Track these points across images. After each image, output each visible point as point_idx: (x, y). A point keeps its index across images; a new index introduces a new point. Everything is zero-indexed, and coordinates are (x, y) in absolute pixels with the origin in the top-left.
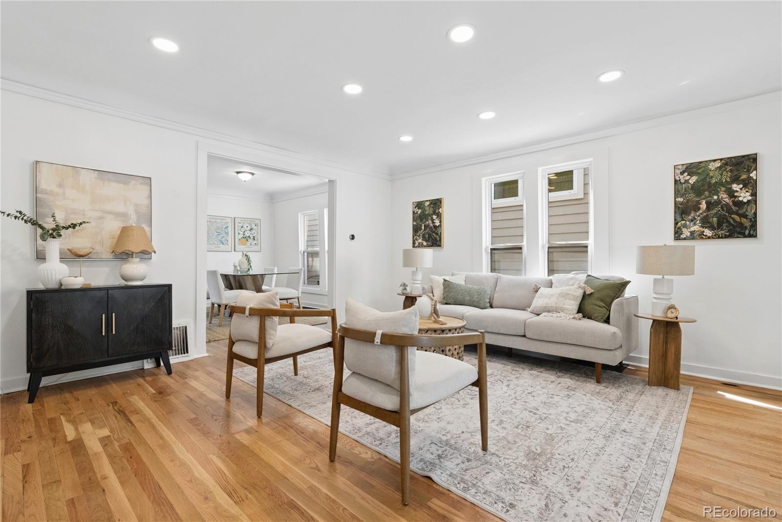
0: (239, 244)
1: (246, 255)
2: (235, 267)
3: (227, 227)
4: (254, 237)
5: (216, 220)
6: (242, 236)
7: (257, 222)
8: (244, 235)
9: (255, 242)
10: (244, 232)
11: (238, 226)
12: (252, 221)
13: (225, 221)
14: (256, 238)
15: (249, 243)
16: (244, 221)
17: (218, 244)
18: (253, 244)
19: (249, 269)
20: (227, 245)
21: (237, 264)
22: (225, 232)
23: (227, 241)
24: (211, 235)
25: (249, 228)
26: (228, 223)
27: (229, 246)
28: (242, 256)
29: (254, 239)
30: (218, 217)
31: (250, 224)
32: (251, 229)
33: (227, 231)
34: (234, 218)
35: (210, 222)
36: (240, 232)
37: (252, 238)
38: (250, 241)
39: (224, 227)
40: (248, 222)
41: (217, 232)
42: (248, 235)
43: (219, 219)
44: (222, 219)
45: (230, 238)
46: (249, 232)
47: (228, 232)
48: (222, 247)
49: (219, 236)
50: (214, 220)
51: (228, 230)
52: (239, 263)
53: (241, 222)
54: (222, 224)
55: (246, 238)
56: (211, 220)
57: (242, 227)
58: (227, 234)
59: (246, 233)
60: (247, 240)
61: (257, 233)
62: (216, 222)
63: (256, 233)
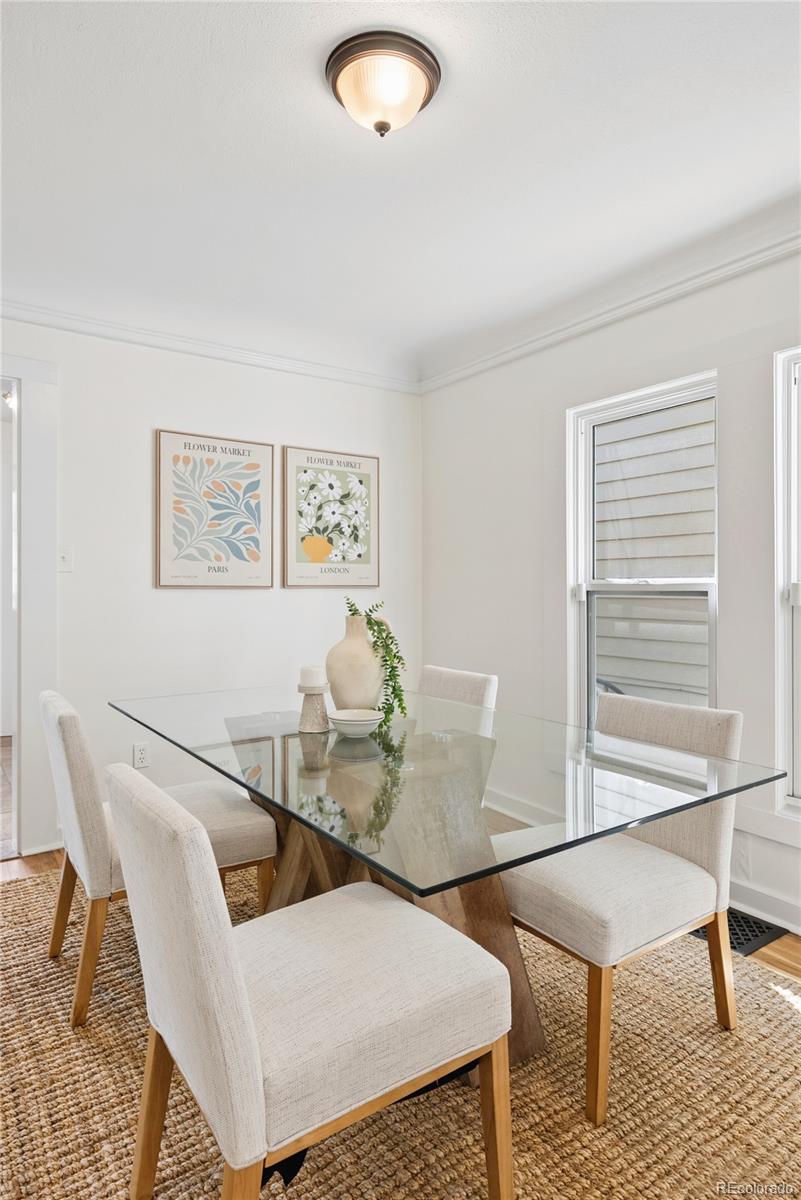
0: (299, 560)
1: (370, 622)
2: (311, 696)
3: (254, 486)
4: (355, 528)
5: (211, 455)
6: (311, 522)
7: (367, 468)
8: (319, 518)
9: (360, 548)
10: (320, 508)
11: (299, 484)
12: (349, 464)
13: (245, 460)
14: (361, 533)
15: (335, 553)
16: (321, 461)
17: (218, 558)
18: (352, 556)
19: (389, 710)
20: (256, 558)
21: (321, 681)
22: (247, 505)
23: (256, 542)
24: (192, 518)
25: (337, 493)
26: (258, 466)
27: (262, 569)
28: (349, 623)
29: (356, 539)
30: (219, 444)
31: (342, 477)
32: (346, 496)
33: (253, 503)
34: (284, 450)
35: (187, 460)
36: (305, 507)
37: (348, 531)
38: (342, 543)
39: (244, 483)
40: (335, 467)
41: (215, 506)
42: (333, 520)
43: (224, 450)
44: (236, 452)
45: (267, 531)
46: (336, 506)
47: (258, 505)
48: (237, 570)
49: (225, 523)
50: (206, 455)
51: (257, 497)
52: (329, 669)
53: (307, 465)
54: (237, 469)
55: (327, 533)
56: (190, 453)
57: (312, 487)
58: (254, 512)
59: (327, 512)
60: (330, 541)
61: (368, 511)
62: (210, 462)
63: (361, 510)
